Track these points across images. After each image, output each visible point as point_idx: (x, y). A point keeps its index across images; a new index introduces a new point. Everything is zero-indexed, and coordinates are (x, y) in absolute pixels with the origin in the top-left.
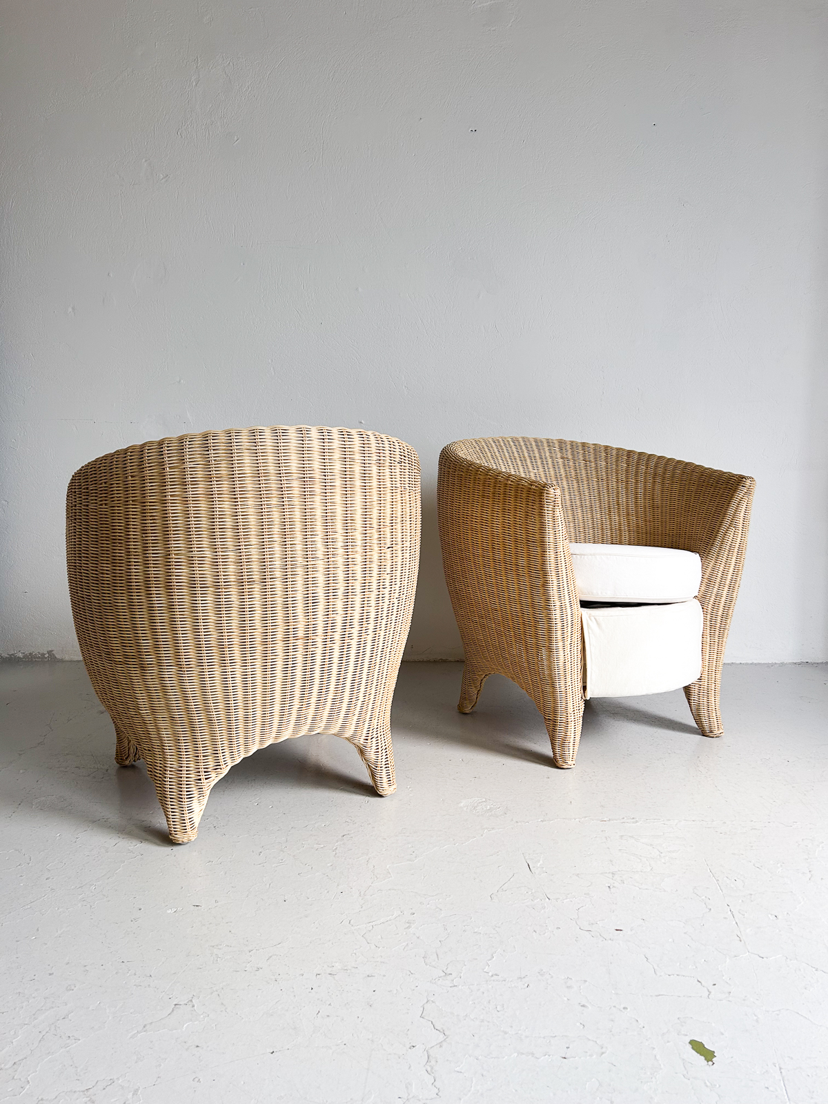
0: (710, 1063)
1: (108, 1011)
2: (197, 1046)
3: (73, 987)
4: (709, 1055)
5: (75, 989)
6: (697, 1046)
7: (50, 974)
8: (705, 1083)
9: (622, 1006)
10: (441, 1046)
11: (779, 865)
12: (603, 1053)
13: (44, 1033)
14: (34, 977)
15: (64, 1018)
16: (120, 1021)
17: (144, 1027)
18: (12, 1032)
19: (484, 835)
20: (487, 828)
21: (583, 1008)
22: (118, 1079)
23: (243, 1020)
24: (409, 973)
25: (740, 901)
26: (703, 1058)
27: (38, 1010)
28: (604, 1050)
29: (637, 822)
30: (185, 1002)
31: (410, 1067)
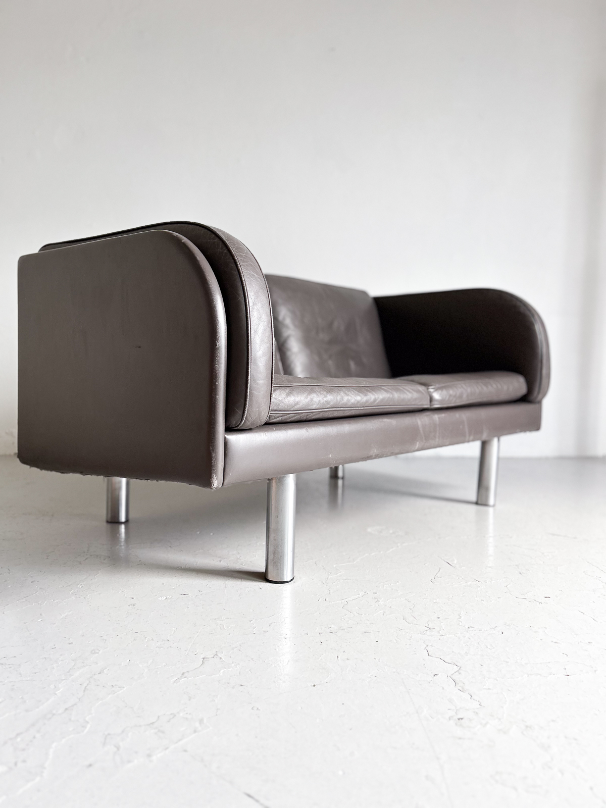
1: (141, 666)
2: (241, 685)
3: (97, 652)
5: (100, 653)
7: (70, 644)
9: (587, 641)
10: (460, 673)
13: (85, 685)
14: (55, 647)
15: (100, 673)
16: (156, 672)
17: (183, 674)
18: (52, 686)
19: (399, 547)
21: (557, 644)
22: (178, 713)
23: (273, 666)
24: (398, 629)
27: (71, 669)
28: (594, 669)
30: (212, 656)
31: (443, 688)
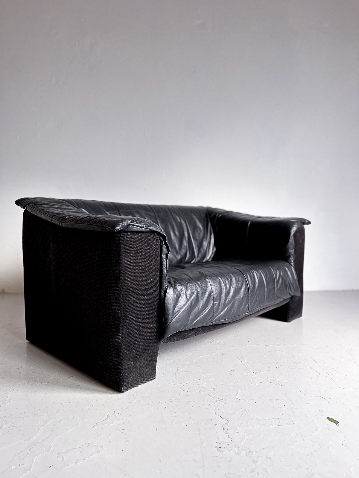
0: (337, 425)
1: (78, 419)
2: (123, 429)
4: (336, 422)
5: (60, 412)
6: (330, 419)
7: (47, 407)
8: (338, 432)
9: (296, 407)
10: (227, 424)
11: (341, 358)
12: (294, 424)
13: (52, 428)
14: (40, 409)
15: (59, 422)
16: (85, 422)
17: (97, 423)
18: (37, 429)
19: (219, 352)
20: (219, 349)
21: (280, 409)
22: (92, 443)
24: (204, 400)
25: (330, 371)
26: (334, 423)
27: (46, 420)
28: (294, 422)
29: (280, 345)
30: (112, 414)
31: (217, 432)
